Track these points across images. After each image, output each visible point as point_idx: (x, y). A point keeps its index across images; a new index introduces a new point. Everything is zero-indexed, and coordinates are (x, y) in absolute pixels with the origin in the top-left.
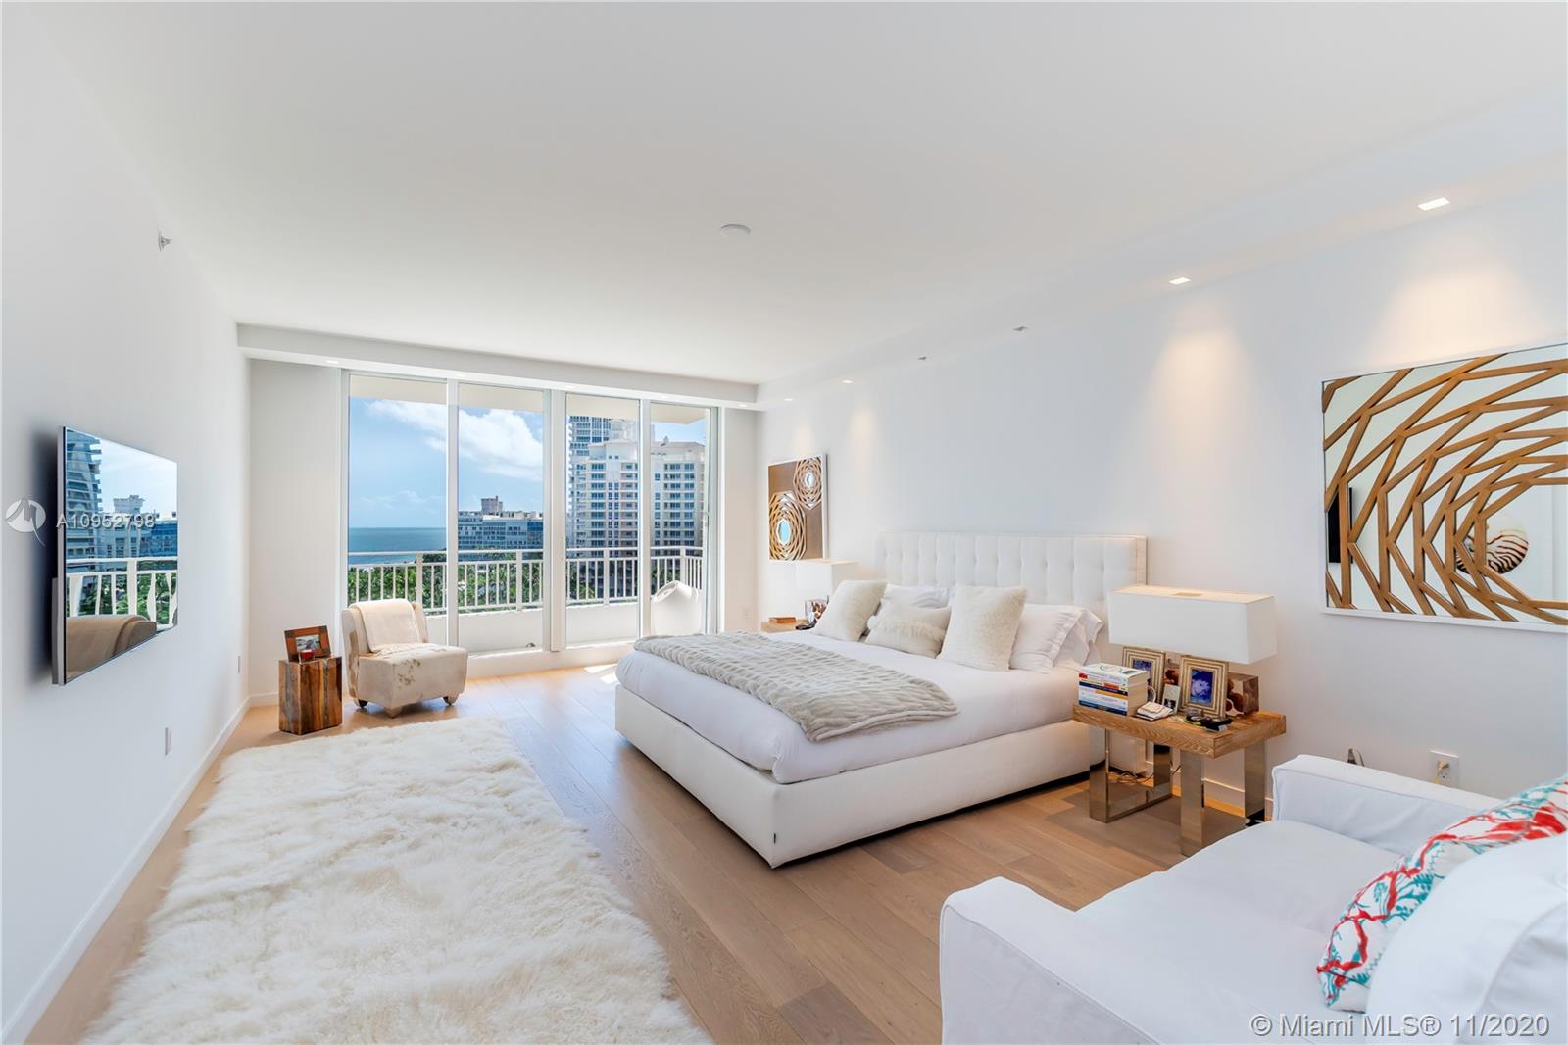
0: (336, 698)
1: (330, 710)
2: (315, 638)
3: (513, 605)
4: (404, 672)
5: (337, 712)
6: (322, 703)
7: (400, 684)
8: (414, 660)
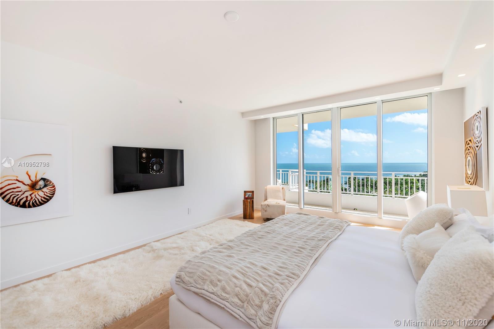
0: (252, 211)
1: (250, 214)
2: (251, 194)
3: (350, 193)
4: (264, 207)
5: (252, 215)
6: (248, 212)
7: (263, 211)
8: (268, 205)
